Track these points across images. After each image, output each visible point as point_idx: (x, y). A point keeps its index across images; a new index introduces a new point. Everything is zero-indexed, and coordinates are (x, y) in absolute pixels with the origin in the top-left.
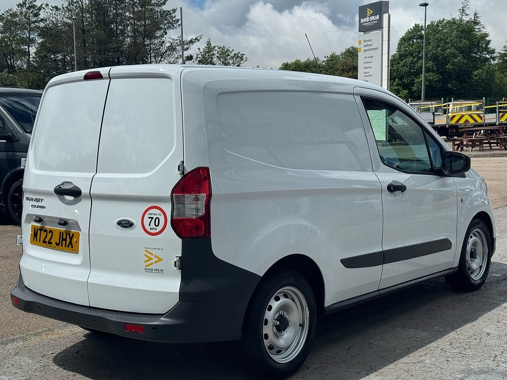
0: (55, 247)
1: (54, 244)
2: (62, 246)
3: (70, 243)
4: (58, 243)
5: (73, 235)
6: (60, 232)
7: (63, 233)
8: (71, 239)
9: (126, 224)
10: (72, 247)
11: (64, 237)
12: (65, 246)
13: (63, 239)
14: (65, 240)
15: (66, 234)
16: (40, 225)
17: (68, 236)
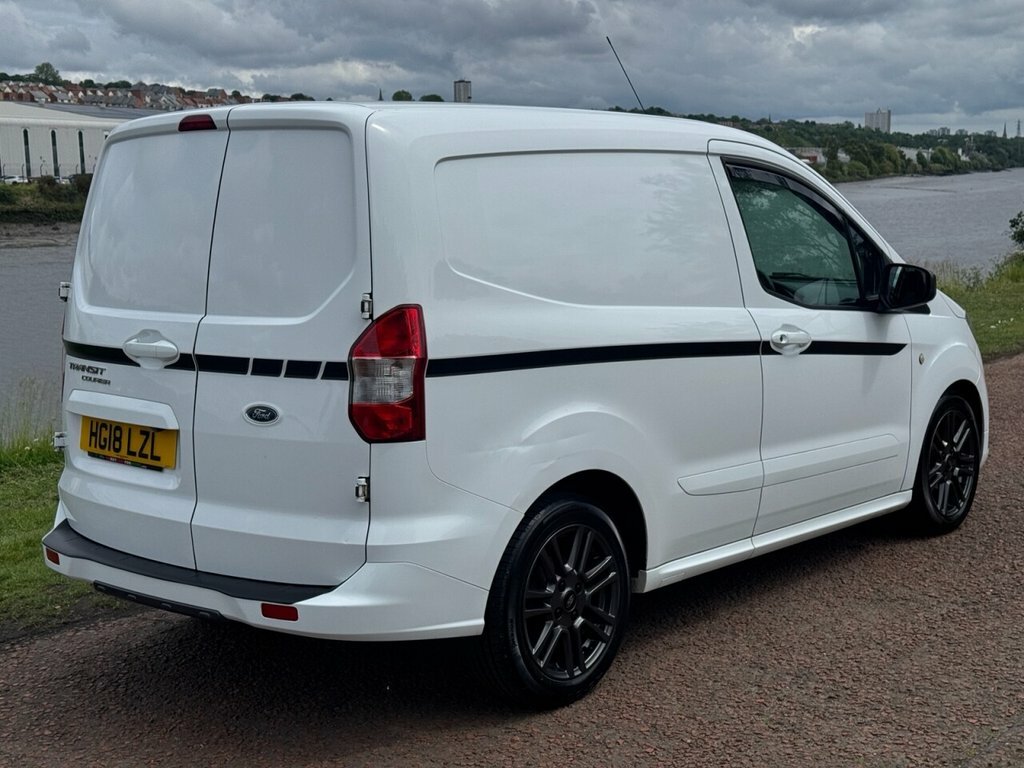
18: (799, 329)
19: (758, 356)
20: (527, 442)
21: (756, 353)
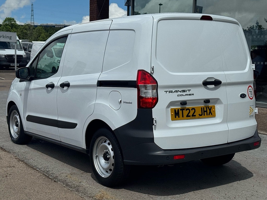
0: (199, 117)
1: (197, 116)
2: (204, 115)
3: (210, 112)
4: (201, 114)
5: (211, 107)
6: (202, 108)
7: (204, 108)
8: (210, 110)
9: (243, 96)
10: (212, 114)
11: (205, 110)
12: (207, 115)
13: (204, 111)
14: (207, 111)
15: (207, 108)
16: (180, 107)
17: (208, 109)
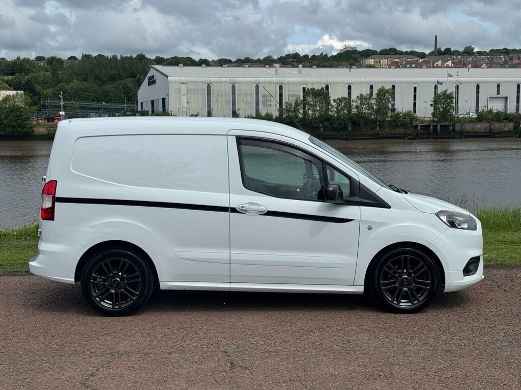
18: (260, 205)
19: (228, 213)
20: (93, 227)
21: (228, 211)
